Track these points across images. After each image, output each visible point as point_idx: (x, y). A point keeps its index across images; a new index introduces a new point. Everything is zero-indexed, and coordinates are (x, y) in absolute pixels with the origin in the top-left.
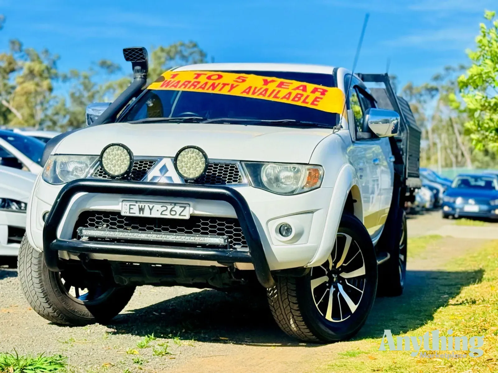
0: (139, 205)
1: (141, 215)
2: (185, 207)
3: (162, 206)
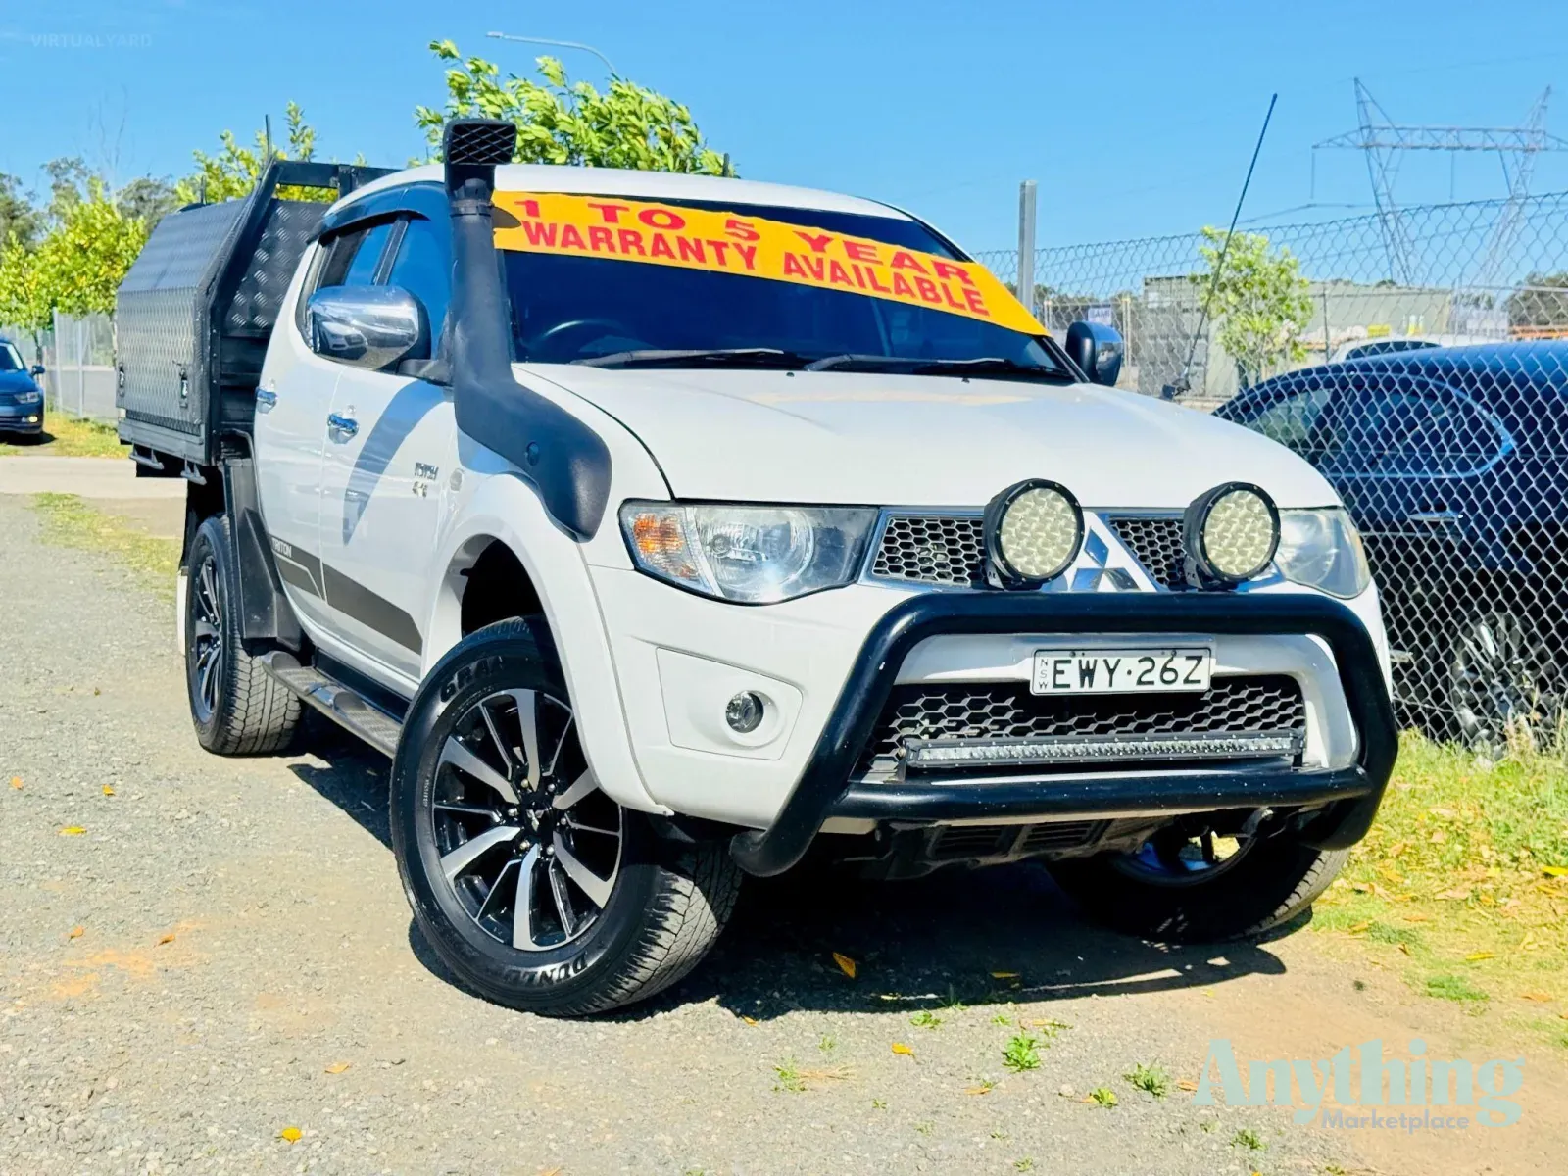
0: (1080, 661)
1: (1086, 689)
2: (1199, 659)
3: (1140, 661)
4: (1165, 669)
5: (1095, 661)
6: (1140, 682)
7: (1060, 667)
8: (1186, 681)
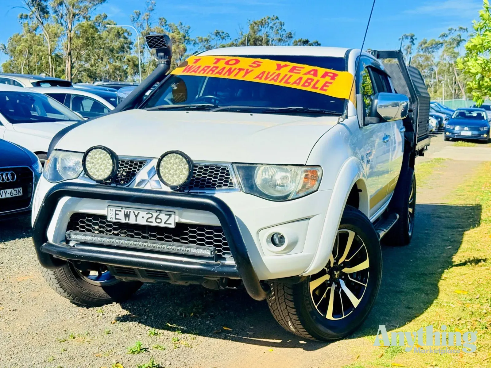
0: (124, 211)
1: (127, 221)
2: (170, 215)
3: (147, 214)
4: (157, 218)
5: (130, 212)
6: (147, 221)
7: (117, 212)
8: (165, 223)
